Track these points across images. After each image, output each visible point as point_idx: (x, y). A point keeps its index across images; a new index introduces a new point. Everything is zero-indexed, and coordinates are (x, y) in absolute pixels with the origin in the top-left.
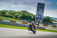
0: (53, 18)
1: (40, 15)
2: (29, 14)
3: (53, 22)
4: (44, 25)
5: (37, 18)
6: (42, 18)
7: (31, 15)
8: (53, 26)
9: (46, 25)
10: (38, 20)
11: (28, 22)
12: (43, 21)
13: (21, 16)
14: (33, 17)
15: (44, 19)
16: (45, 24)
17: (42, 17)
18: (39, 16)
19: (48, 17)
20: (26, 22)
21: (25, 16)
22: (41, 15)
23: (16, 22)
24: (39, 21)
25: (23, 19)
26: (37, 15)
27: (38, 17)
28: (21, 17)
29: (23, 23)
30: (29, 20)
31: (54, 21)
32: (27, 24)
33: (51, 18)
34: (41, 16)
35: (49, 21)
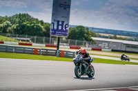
0: (93, 28)
1: (60, 23)
2: (35, 22)
3: (94, 38)
4: (73, 46)
5: (53, 30)
6: (66, 31)
7: (40, 25)
8: (94, 48)
9: (76, 46)
10: (57, 36)
11: (33, 40)
12: (69, 38)
13: (15, 26)
14: (44, 30)
15: (72, 32)
16: (74, 44)
17: (65, 28)
18: (58, 25)
19: (82, 27)
20: (28, 41)
21: (24, 26)
22: (63, 22)
23: (3, 43)
24: (59, 38)
25: (22, 34)
26: (53, 23)
27: (55, 28)
28: (14, 30)
29: (20, 44)
30: (35, 37)
31: (96, 37)
32: (31, 45)
33: (88, 29)
34: (62, 25)
35: (84, 36)
